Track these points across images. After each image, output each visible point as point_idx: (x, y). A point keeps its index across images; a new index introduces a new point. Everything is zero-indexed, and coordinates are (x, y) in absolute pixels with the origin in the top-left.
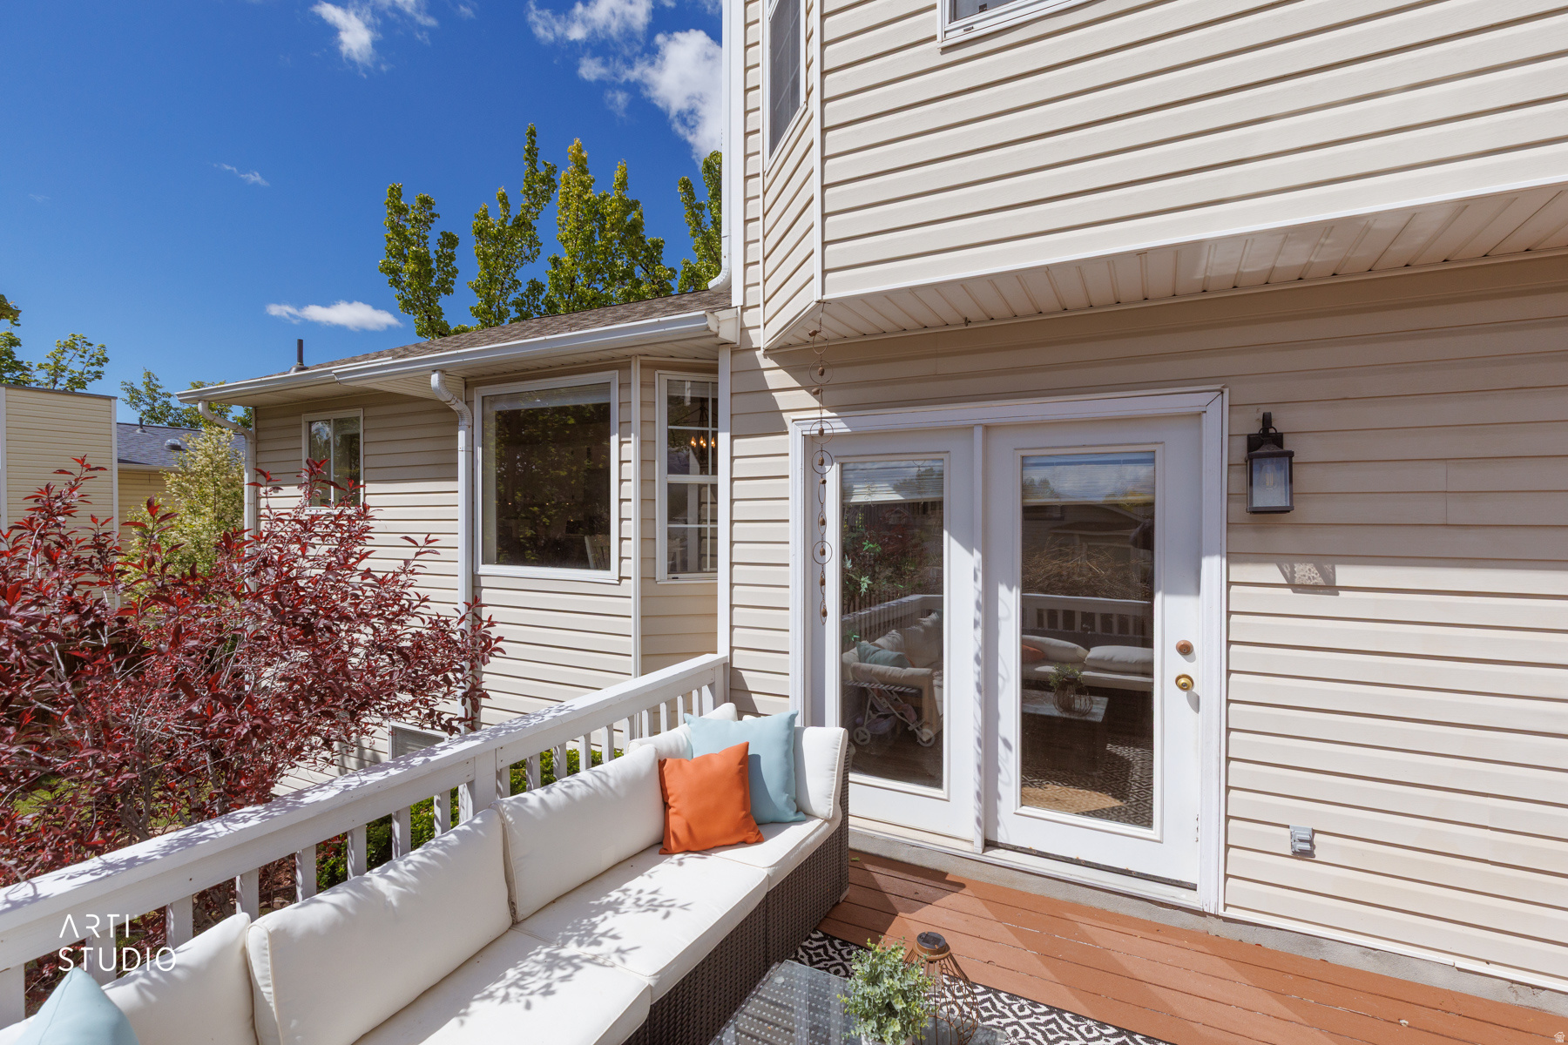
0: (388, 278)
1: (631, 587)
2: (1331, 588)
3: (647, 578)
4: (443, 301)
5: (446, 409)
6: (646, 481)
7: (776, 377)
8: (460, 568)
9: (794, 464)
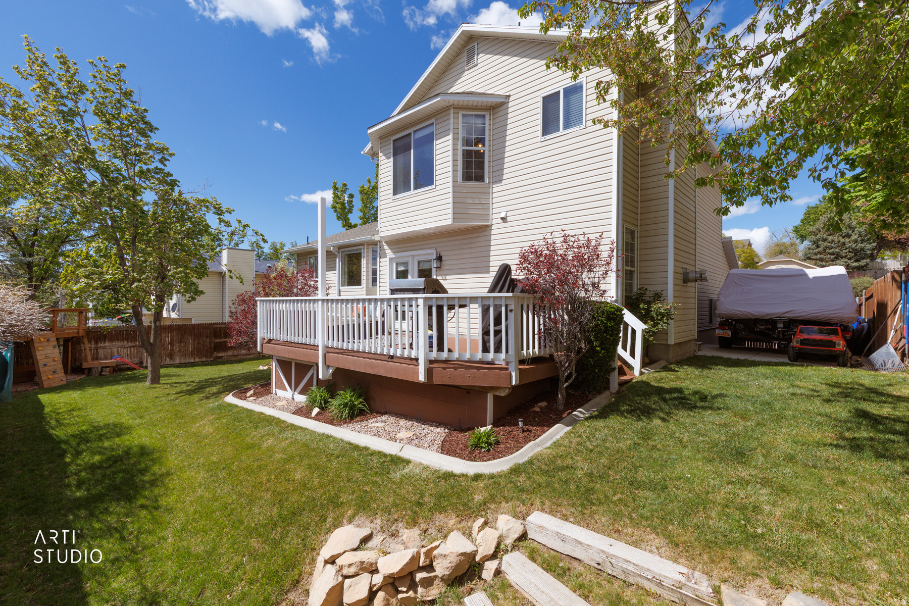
0: (333, 210)
1: (365, 289)
2: (446, 279)
3: (367, 287)
4: (350, 216)
5: (334, 254)
6: (367, 268)
7: (386, 247)
8: (337, 288)
9: (388, 263)
